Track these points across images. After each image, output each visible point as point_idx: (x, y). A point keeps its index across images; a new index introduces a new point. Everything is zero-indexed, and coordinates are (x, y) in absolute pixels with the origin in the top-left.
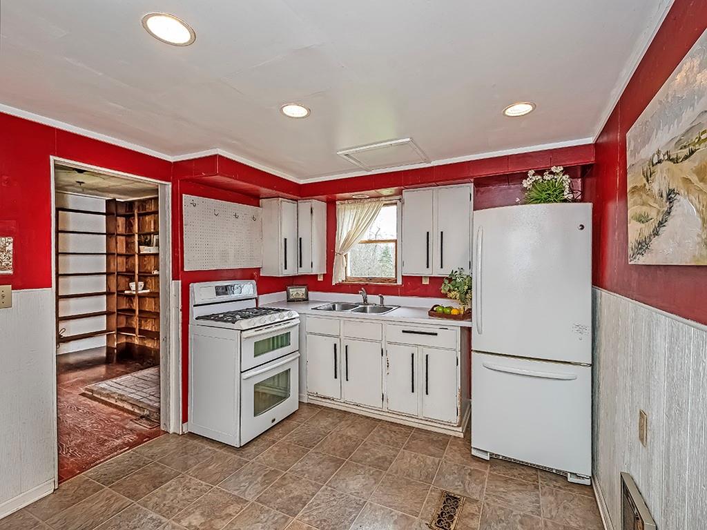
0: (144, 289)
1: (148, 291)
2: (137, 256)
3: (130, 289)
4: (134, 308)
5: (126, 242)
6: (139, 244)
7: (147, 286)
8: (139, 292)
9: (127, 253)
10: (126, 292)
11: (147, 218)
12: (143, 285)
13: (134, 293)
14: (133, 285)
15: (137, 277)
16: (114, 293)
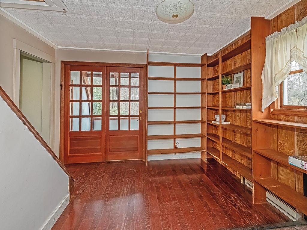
0: (225, 121)
1: (229, 123)
2: (220, 93)
3: (215, 120)
4: (218, 134)
5: (213, 85)
6: (223, 84)
7: (228, 119)
8: (222, 123)
9: (214, 92)
10: (213, 122)
11: (228, 62)
12: (225, 117)
13: (219, 123)
14: (218, 117)
15: (220, 111)
16: (205, 122)
